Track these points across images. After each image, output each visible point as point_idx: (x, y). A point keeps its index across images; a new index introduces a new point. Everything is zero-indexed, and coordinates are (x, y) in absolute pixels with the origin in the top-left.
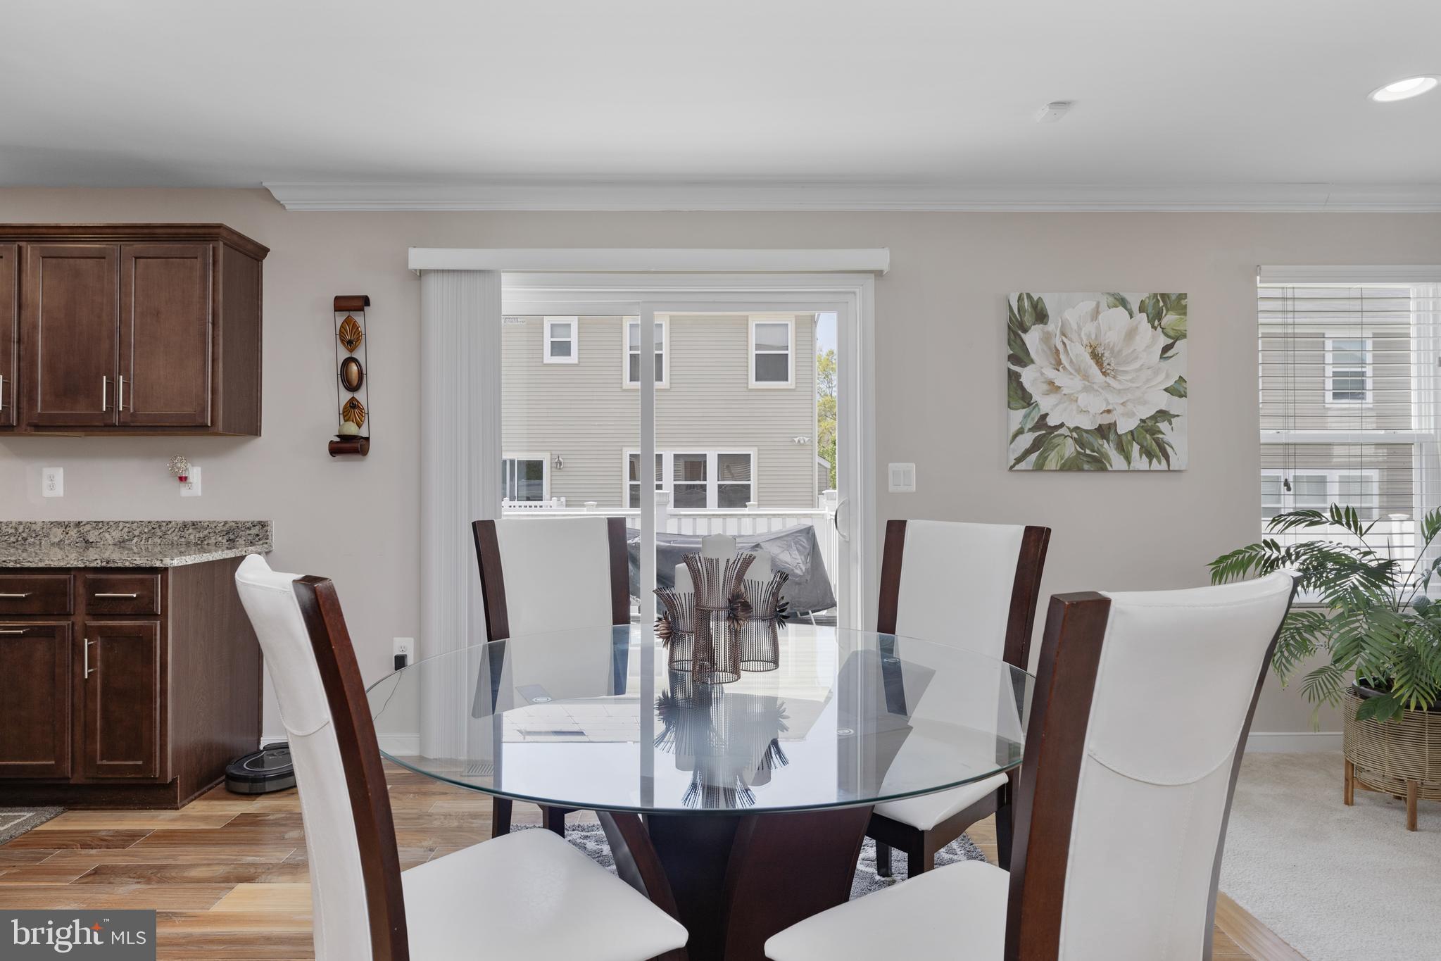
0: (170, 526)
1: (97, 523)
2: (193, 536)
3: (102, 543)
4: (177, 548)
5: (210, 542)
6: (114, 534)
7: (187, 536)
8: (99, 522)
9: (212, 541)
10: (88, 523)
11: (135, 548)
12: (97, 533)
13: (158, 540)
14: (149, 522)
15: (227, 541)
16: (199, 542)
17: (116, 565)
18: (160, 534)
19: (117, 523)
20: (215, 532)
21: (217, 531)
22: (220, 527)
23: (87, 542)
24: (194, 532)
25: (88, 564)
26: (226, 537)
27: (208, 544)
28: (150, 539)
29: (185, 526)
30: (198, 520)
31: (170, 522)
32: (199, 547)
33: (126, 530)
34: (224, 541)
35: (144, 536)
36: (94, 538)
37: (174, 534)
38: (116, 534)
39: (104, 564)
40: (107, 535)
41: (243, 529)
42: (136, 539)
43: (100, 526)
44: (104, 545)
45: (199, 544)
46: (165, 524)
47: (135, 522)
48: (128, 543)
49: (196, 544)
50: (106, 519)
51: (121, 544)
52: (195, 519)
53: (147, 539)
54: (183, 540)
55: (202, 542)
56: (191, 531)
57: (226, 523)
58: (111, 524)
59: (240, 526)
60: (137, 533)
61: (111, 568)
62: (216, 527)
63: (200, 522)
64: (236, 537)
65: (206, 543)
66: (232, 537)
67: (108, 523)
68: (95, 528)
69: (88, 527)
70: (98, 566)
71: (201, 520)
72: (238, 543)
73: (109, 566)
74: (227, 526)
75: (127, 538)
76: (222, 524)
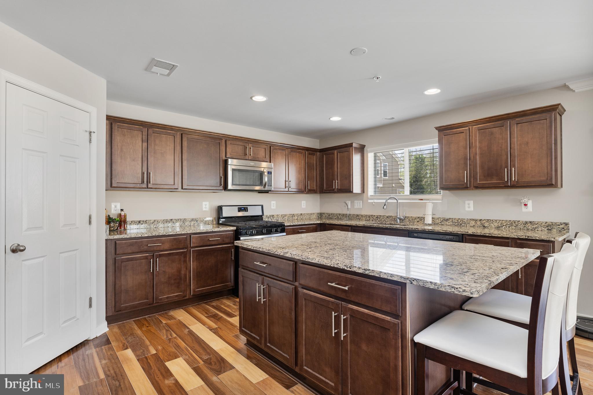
0: (519, 222)
1: (488, 220)
2: (530, 227)
3: (490, 227)
4: (523, 231)
5: (538, 229)
6: (495, 224)
7: (527, 227)
8: (489, 220)
9: (540, 229)
10: (484, 220)
11: (504, 230)
12: (488, 223)
13: (514, 227)
14: (510, 221)
15: (547, 230)
16: (533, 229)
17: (532, 238)
18: (515, 225)
19: (496, 220)
20: (541, 226)
21: (542, 226)
22: (543, 224)
23: (484, 226)
24: (531, 225)
25: (519, 237)
26: (547, 228)
27: (537, 230)
28: (510, 227)
29: (526, 223)
30: (533, 221)
31: (519, 221)
32: (533, 231)
33: (500, 223)
34: (546, 230)
35: (508, 226)
36: (487, 225)
37: (521, 226)
38: (496, 224)
39: (527, 237)
40: (492, 224)
41: (555, 225)
42: (504, 227)
43: (489, 221)
44: (491, 228)
45: (533, 230)
46: (517, 222)
47: (504, 220)
48: (501, 228)
49: (532, 230)
50: (491, 219)
51: (498, 228)
52: (531, 220)
53: (509, 227)
54: (525, 228)
55: (535, 229)
56: (529, 225)
57: (546, 223)
58: (494, 220)
59: (554, 224)
60: (504, 224)
61: (529, 239)
62: (541, 224)
63: (534, 222)
64: (552, 228)
65: (536, 230)
66: (550, 228)
67: (492, 220)
68: (487, 222)
69: (484, 221)
70: (524, 238)
71: (534, 221)
72: (553, 231)
73: (529, 238)
74: (547, 224)
75: (500, 226)
76: (545, 223)
